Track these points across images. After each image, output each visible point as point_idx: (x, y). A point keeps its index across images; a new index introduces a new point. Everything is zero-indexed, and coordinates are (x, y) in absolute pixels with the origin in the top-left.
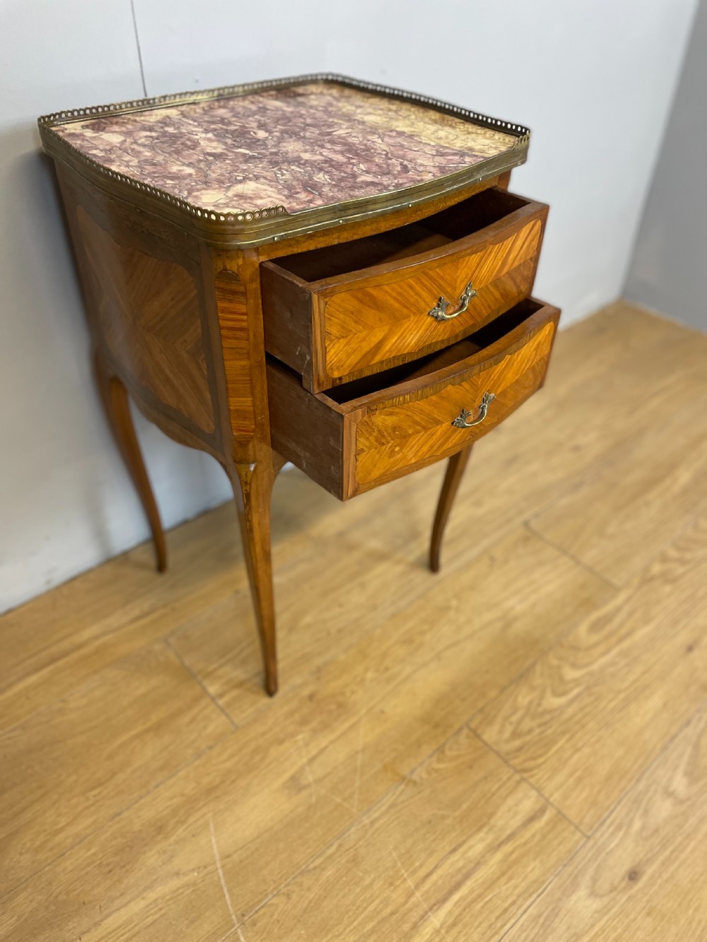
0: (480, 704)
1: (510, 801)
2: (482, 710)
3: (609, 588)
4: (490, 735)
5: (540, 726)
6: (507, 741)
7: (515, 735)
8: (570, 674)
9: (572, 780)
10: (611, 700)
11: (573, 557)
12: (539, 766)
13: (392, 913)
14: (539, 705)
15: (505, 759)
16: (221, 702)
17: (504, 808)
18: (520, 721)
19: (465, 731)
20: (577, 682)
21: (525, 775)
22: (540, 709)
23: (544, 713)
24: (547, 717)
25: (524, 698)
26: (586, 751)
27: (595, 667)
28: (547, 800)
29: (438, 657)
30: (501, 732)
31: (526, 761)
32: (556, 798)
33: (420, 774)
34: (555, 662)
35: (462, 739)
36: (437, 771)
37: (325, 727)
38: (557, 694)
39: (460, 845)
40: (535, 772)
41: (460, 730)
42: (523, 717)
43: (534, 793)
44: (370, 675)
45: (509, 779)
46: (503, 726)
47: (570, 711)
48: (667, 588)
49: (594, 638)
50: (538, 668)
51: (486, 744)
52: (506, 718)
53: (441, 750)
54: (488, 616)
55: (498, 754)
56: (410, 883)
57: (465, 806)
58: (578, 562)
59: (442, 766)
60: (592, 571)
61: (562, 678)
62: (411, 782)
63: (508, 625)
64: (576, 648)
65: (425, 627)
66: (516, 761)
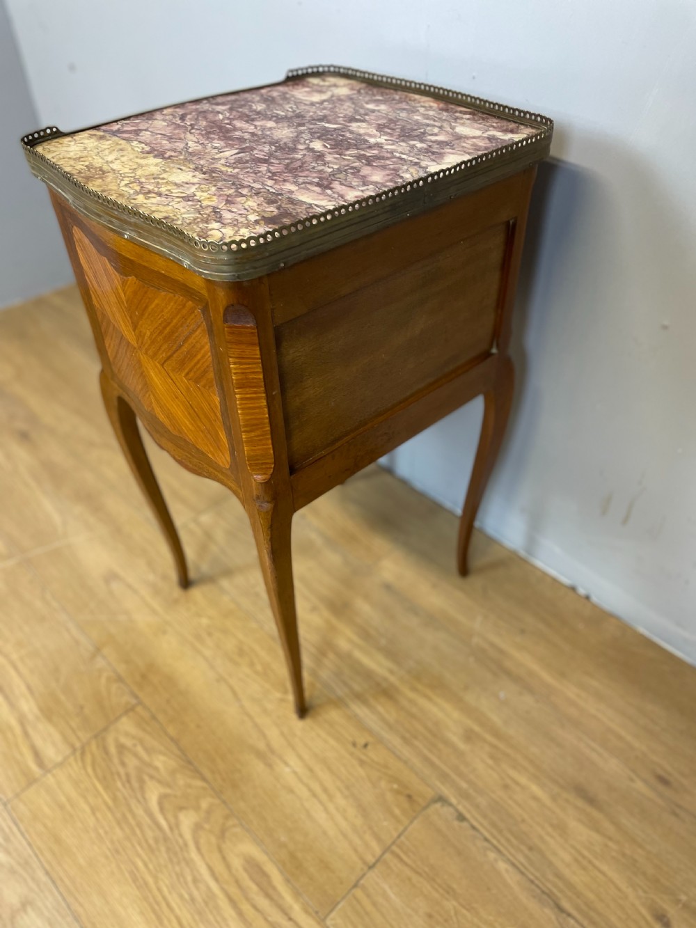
0: (161, 717)
1: (57, 737)
2: (154, 718)
4: (126, 724)
5: (128, 775)
6: (117, 741)
7: (121, 748)
8: (187, 820)
9: (63, 799)
10: (146, 865)
11: (379, 860)
12: (84, 768)
14: (152, 777)
15: (100, 736)
18: (136, 755)
19: (133, 701)
20: (174, 827)
21: (78, 754)
22: (146, 778)
23: (142, 782)
24: (135, 784)
25: (162, 762)
26: (91, 821)
27: (194, 855)
28: (49, 771)
29: (220, 679)
30: (127, 734)
32: (50, 779)
33: (100, 663)
34: (204, 804)
35: (127, 699)
36: (100, 677)
38: (162, 800)
40: (80, 764)
41: (136, 697)
42: (140, 759)
43: (59, 759)
44: (205, 621)
45: (78, 738)
46: (134, 737)
47: (140, 812)
49: (237, 863)
50: (199, 783)
51: (117, 719)
52: (141, 742)
53: (120, 679)
55: (105, 729)
57: (63, 698)
58: (371, 867)
59: (103, 681)
60: (355, 886)
61: (181, 808)
62: (93, 657)
63: (260, 755)
64: (222, 834)
65: (259, 668)
66: (94, 747)
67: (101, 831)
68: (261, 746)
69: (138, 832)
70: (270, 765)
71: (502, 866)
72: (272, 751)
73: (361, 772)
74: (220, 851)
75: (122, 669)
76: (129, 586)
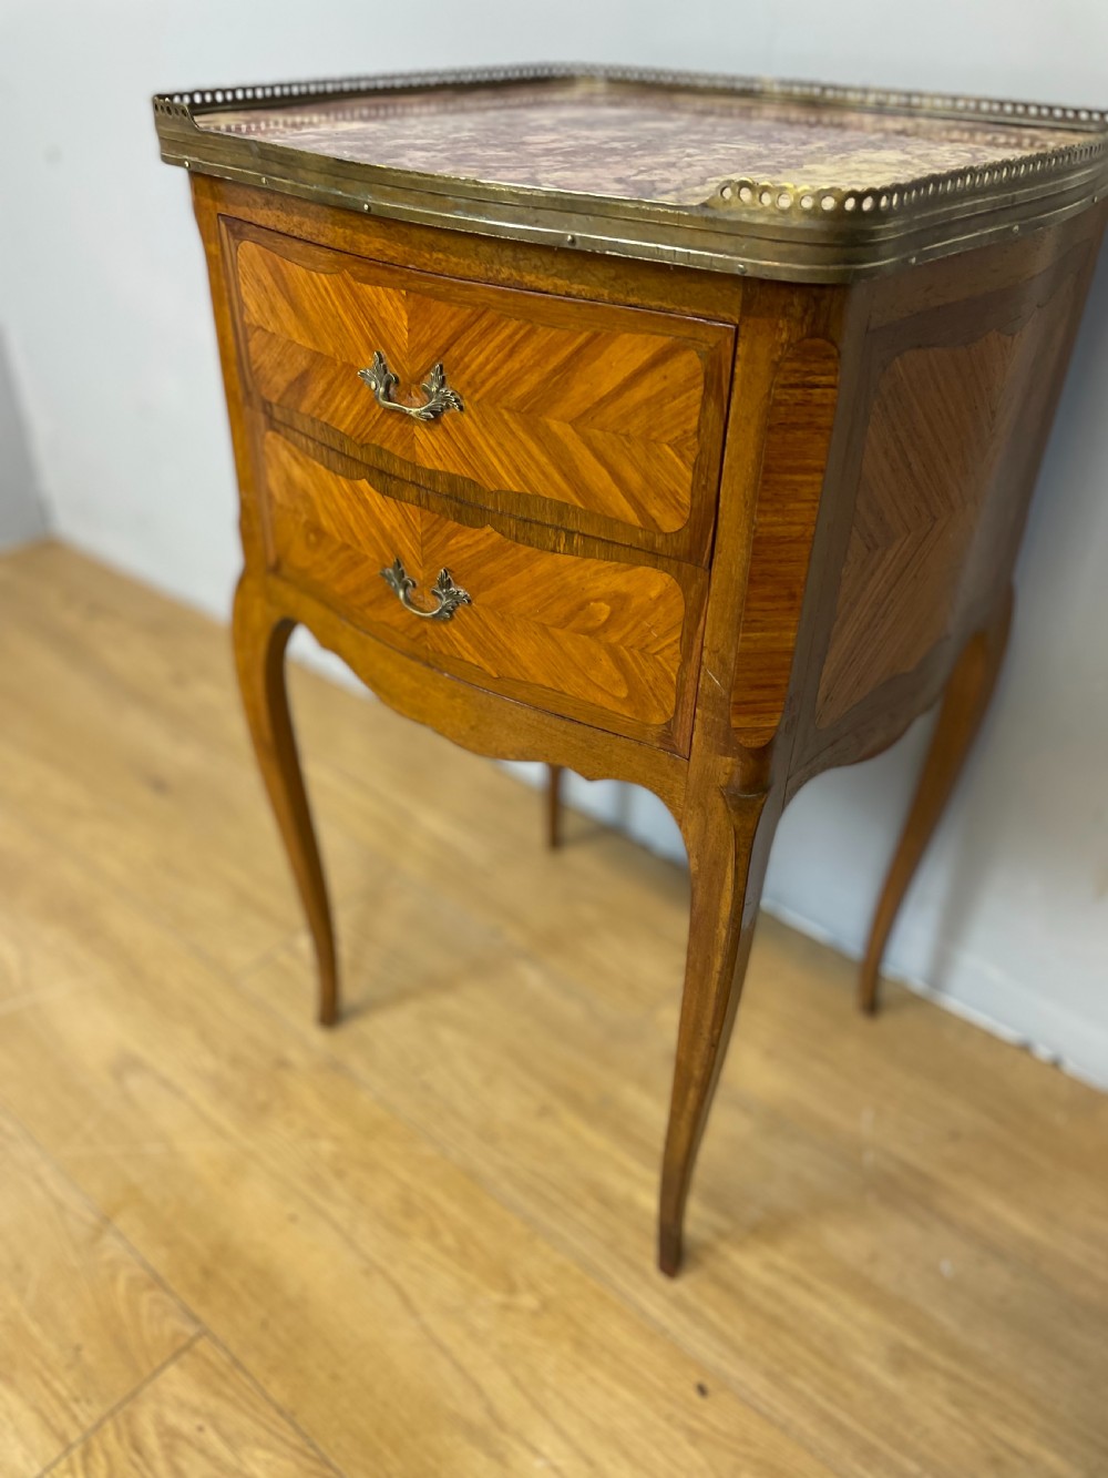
0: (251, 1362)
1: (28, 1419)
2: (236, 1364)
4: (176, 1382)
6: (159, 1420)
7: (170, 1436)
15: (122, 1410)
17: (16, 1404)
18: (204, 1451)
19: (190, 1330)
21: (76, 1454)
25: (261, 1463)
29: (372, 1270)
30: (182, 1405)
31: (108, 1455)
33: (112, 1247)
35: (175, 1324)
36: (113, 1279)
37: (221, 1089)
41: (195, 1320)
42: (214, 1460)
44: (326, 1147)
46: (195, 1411)
51: (156, 1372)
52: (214, 1420)
53: (156, 1281)
54: (496, 1382)
55: (133, 1396)
57: (35, 1329)
59: (121, 1286)
62: (97, 1234)
63: (473, 1433)
65: (449, 1240)
66: (110, 1437)
68: (475, 1412)
70: (500, 1458)
72: (501, 1425)
73: (694, 1456)
75: (159, 1258)
76: (166, 1083)
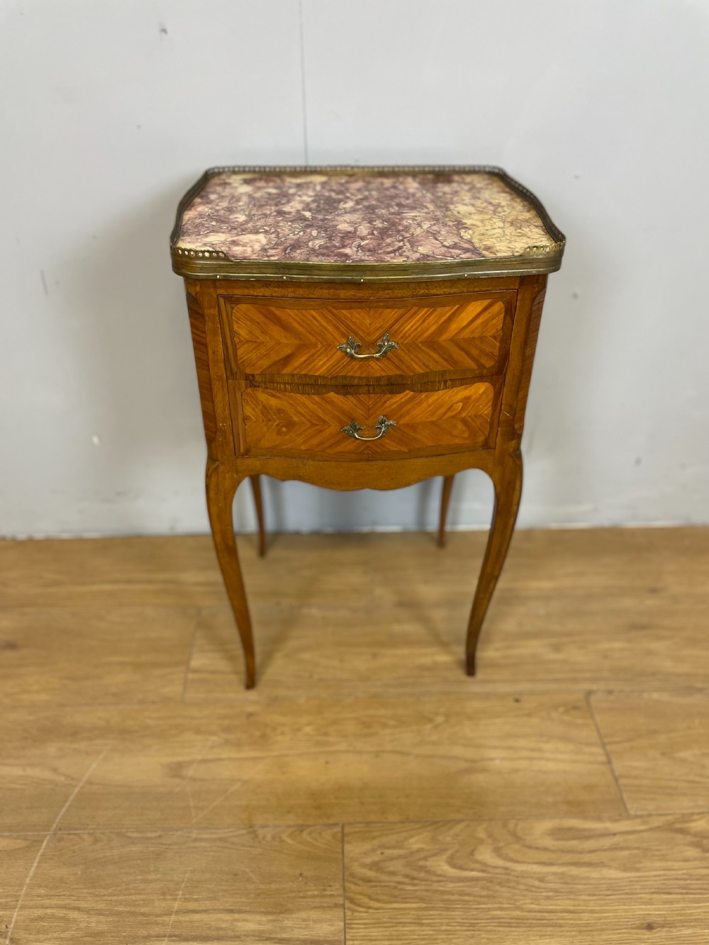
0: (373, 818)
1: (314, 915)
2: (368, 823)
3: (618, 809)
4: (354, 849)
5: (407, 876)
6: (364, 865)
7: (375, 866)
8: (485, 855)
10: (502, 909)
11: (607, 754)
12: (368, 907)
13: (143, 914)
14: (425, 858)
15: (346, 876)
16: (191, 676)
17: (303, 915)
18: (392, 859)
19: (338, 829)
20: (484, 867)
21: (348, 904)
22: (422, 863)
23: (422, 868)
24: (422, 875)
25: (416, 842)
26: (427, 931)
27: (520, 868)
28: (345, 940)
29: (377, 754)
30: (366, 854)
31: (360, 894)
33: (267, 833)
34: (481, 834)
35: (327, 835)
36: (282, 841)
37: (238, 745)
38: (452, 862)
39: (240, 912)
41: (335, 825)
42: (399, 857)
43: (340, 925)
44: (308, 729)
45: (332, 896)
46: (374, 850)
47: (450, 886)
48: (692, 852)
49: (548, 842)
50: (460, 827)
51: (343, 853)
52: (383, 846)
53: (301, 828)
54: (458, 751)
55: (344, 868)
56: (176, 905)
57: (273, 886)
58: (609, 762)
59: (289, 841)
60: (616, 779)
61: (472, 853)
62: (253, 834)
63: (470, 771)
64: (517, 838)
65: (392, 723)
66: (353, 887)
67: (444, 928)
68: (463, 765)
69: (467, 898)
70: (485, 770)
71: (655, 696)
72: (473, 761)
73: (535, 720)
74: (530, 847)
75: (291, 819)
76: (205, 761)
